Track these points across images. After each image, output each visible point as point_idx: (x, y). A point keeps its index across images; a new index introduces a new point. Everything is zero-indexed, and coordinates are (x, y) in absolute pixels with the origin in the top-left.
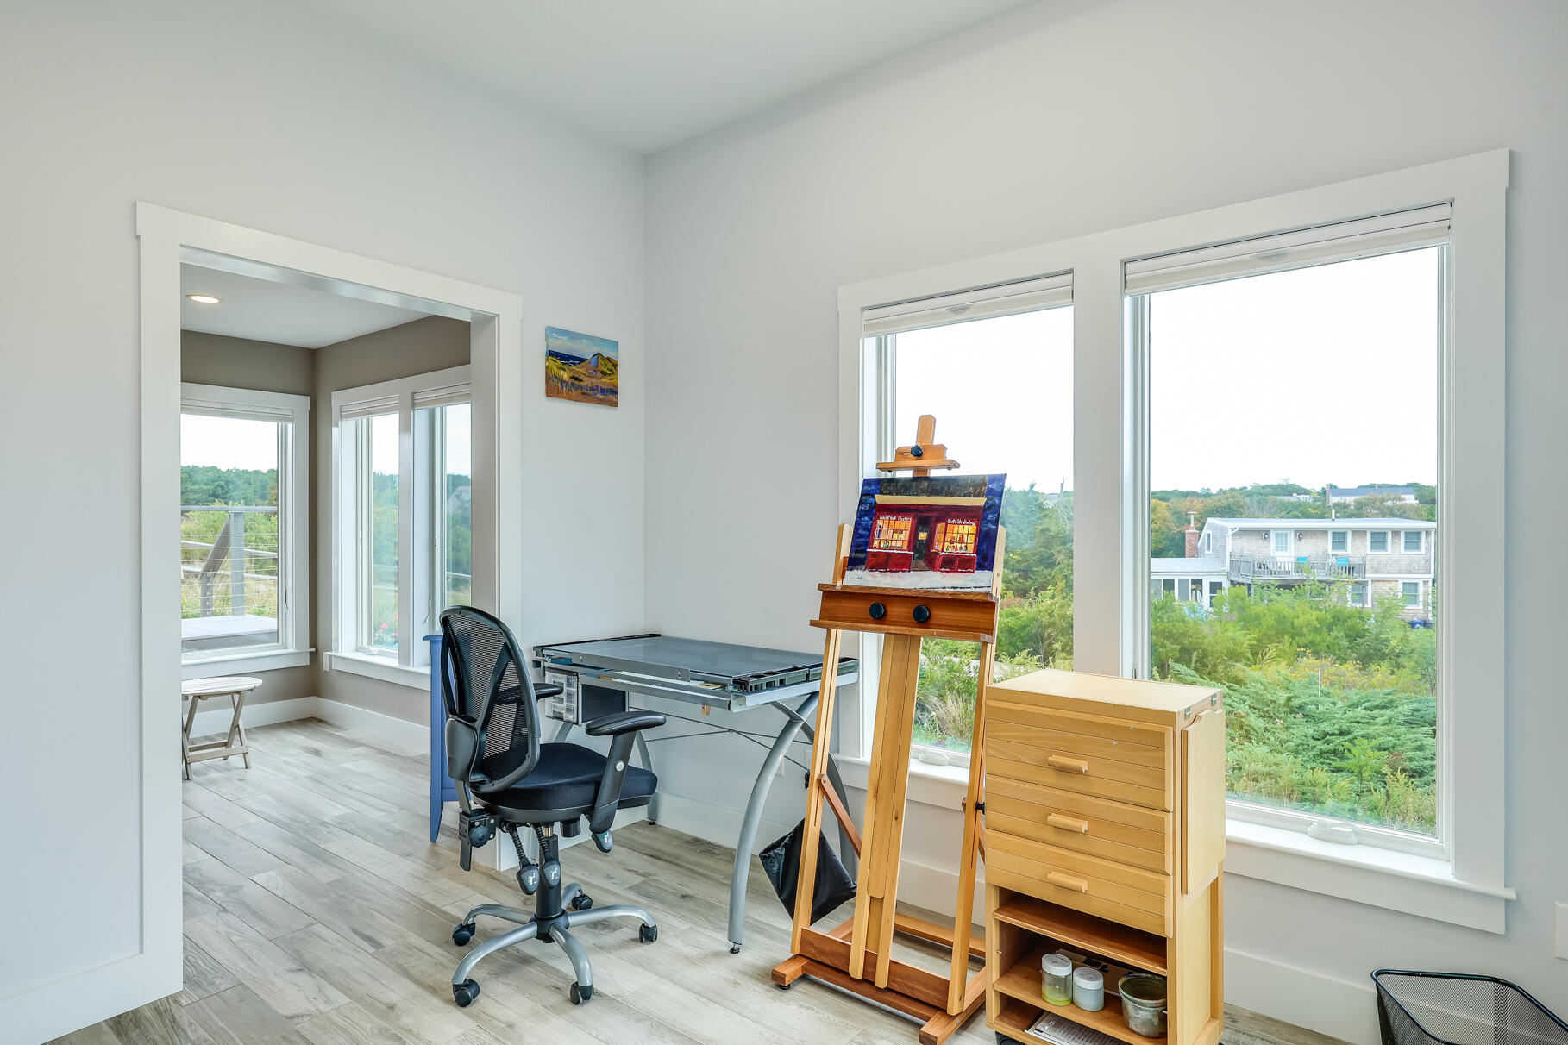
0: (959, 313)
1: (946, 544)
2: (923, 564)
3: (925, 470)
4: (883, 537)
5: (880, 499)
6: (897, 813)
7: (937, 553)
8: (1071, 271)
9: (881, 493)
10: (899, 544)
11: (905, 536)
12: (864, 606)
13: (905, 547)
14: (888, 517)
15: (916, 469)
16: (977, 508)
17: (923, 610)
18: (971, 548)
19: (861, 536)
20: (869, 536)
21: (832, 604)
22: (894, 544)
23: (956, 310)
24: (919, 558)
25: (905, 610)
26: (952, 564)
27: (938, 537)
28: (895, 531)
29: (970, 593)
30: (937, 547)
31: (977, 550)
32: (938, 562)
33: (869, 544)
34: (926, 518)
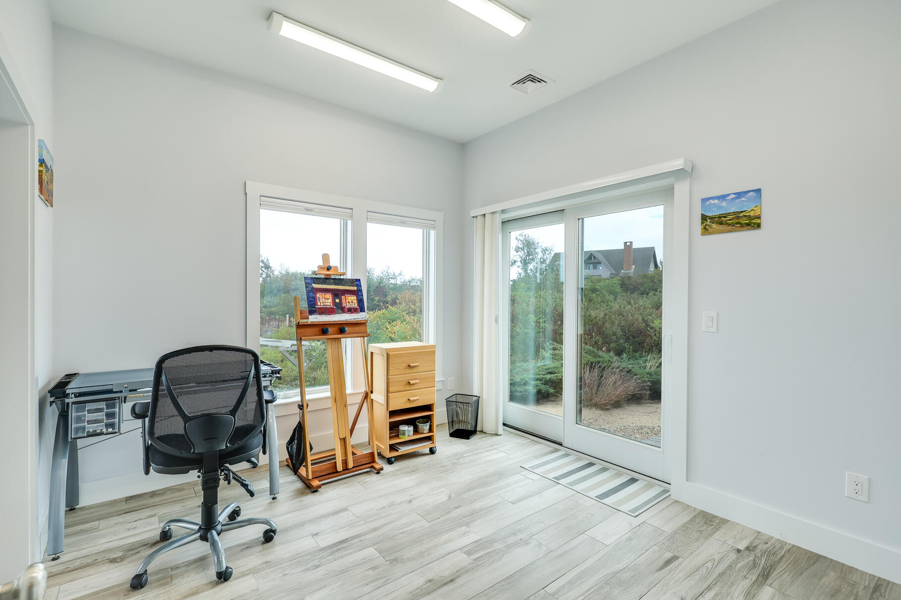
0: (308, 211)
1: (347, 304)
2: (341, 311)
3: (330, 275)
4: (321, 301)
5: (315, 286)
6: (345, 405)
7: (345, 307)
8: (352, 209)
9: (314, 283)
10: (329, 304)
11: (330, 300)
12: (317, 329)
13: (332, 305)
14: (321, 293)
15: (327, 275)
16: (354, 291)
17: (341, 328)
18: (356, 305)
19: (311, 301)
20: (315, 301)
21: (300, 330)
22: (326, 304)
23: (307, 210)
24: (338, 309)
25: (335, 329)
26: (350, 311)
27: (343, 301)
28: (326, 299)
29: (360, 320)
30: (344, 305)
31: (359, 305)
32: (346, 310)
33: (315, 304)
34: (336, 294)
